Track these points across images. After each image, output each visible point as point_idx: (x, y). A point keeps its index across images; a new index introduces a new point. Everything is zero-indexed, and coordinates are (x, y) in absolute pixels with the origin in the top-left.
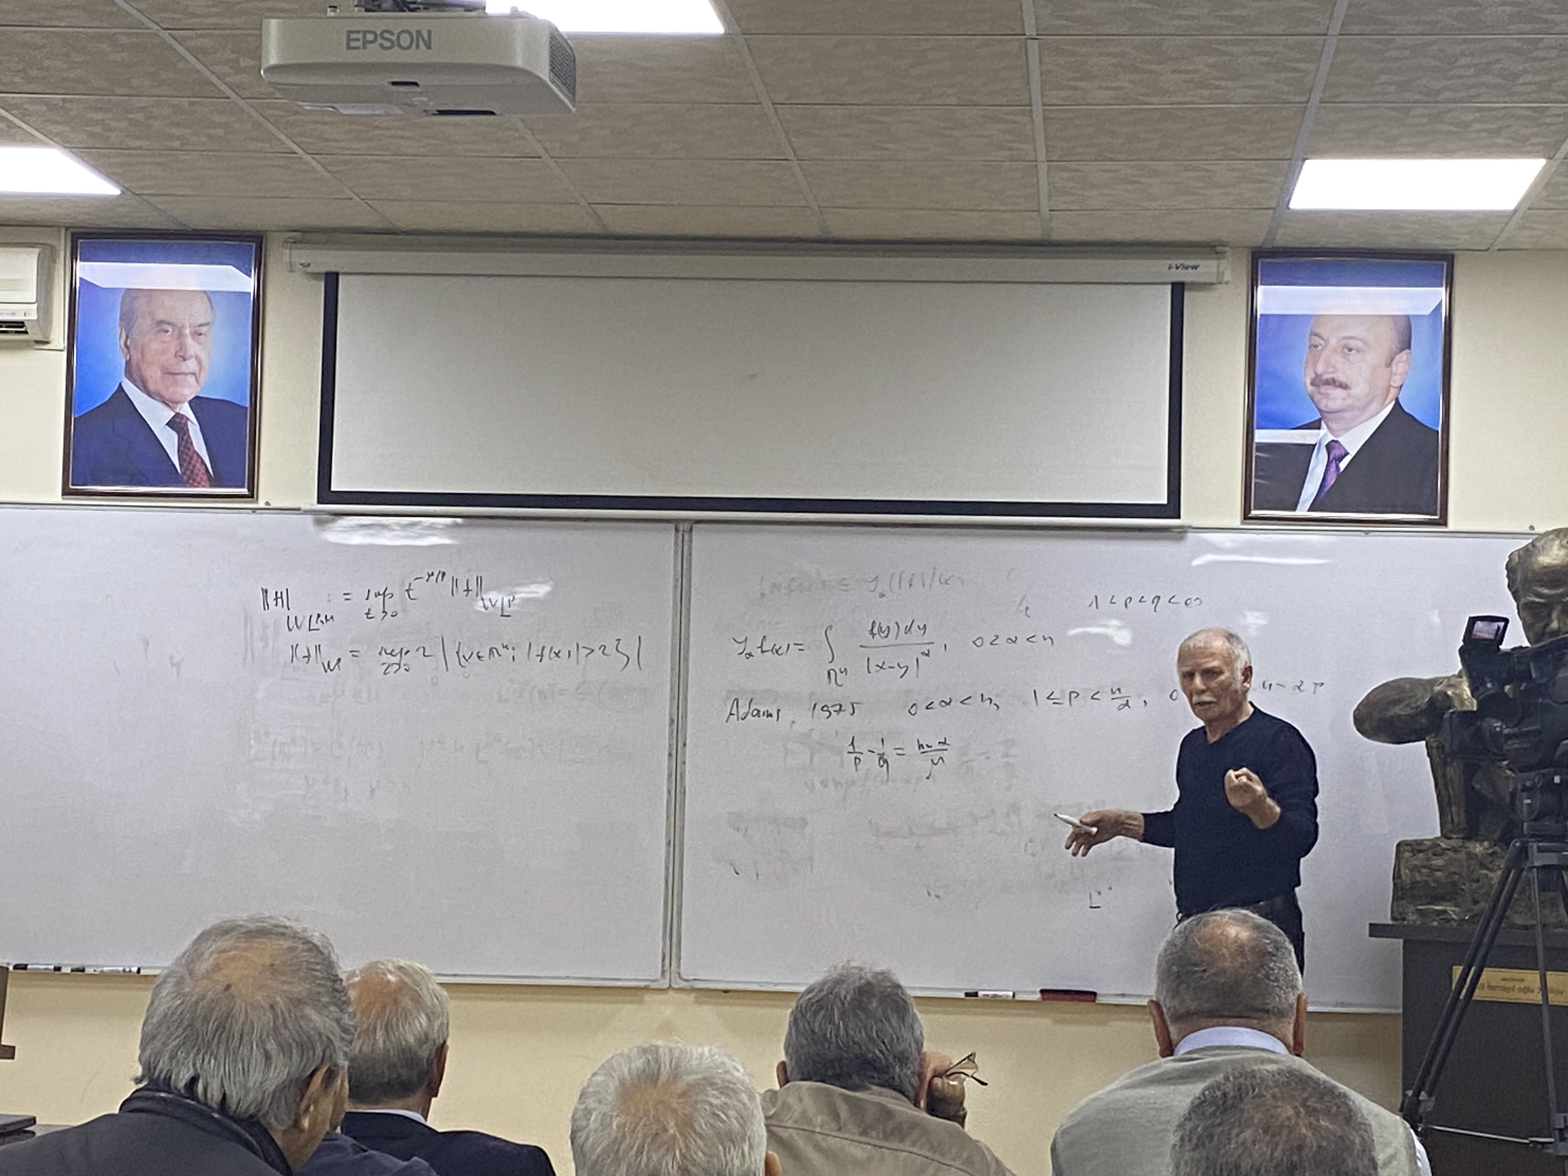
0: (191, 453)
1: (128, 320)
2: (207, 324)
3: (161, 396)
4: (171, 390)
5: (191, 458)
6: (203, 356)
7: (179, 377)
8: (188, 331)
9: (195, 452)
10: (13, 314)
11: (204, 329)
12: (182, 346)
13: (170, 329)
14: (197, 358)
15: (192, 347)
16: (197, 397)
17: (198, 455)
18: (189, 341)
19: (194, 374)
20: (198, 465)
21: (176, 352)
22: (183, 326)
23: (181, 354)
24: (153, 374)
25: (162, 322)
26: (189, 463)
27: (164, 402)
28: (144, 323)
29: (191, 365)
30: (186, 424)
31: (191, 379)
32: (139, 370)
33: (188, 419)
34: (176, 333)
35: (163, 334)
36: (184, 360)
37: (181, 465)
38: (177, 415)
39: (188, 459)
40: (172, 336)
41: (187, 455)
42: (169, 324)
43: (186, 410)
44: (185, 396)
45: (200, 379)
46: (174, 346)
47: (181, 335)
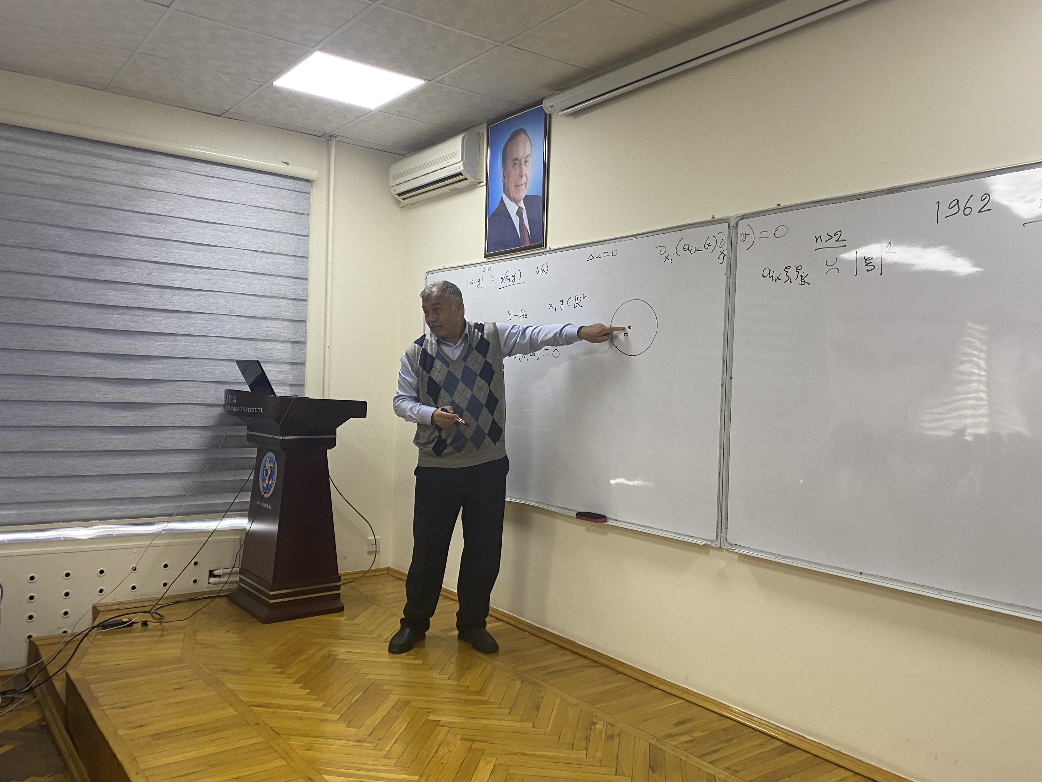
0: (523, 227)
1: (504, 162)
2: (529, 155)
3: (514, 200)
4: (517, 195)
5: (524, 229)
6: (527, 173)
7: (520, 187)
8: (523, 161)
9: (525, 226)
11: (528, 159)
12: (521, 171)
13: (517, 163)
14: (526, 175)
15: (524, 169)
16: (526, 196)
17: (526, 228)
18: (524, 167)
19: (524, 184)
20: (526, 233)
21: (519, 175)
23: (520, 175)
24: (512, 187)
25: (514, 160)
26: (523, 232)
27: (515, 202)
28: (510, 162)
29: (524, 179)
30: (522, 212)
31: (524, 186)
32: (508, 187)
33: (523, 209)
34: (519, 164)
35: (515, 166)
36: (522, 177)
37: (520, 234)
38: (519, 207)
39: (523, 230)
40: (518, 165)
41: (522, 228)
42: (517, 159)
43: (522, 204)
44: (522, 196)
45: (527, 186)
46: (518, 172)
47: (521, 165)
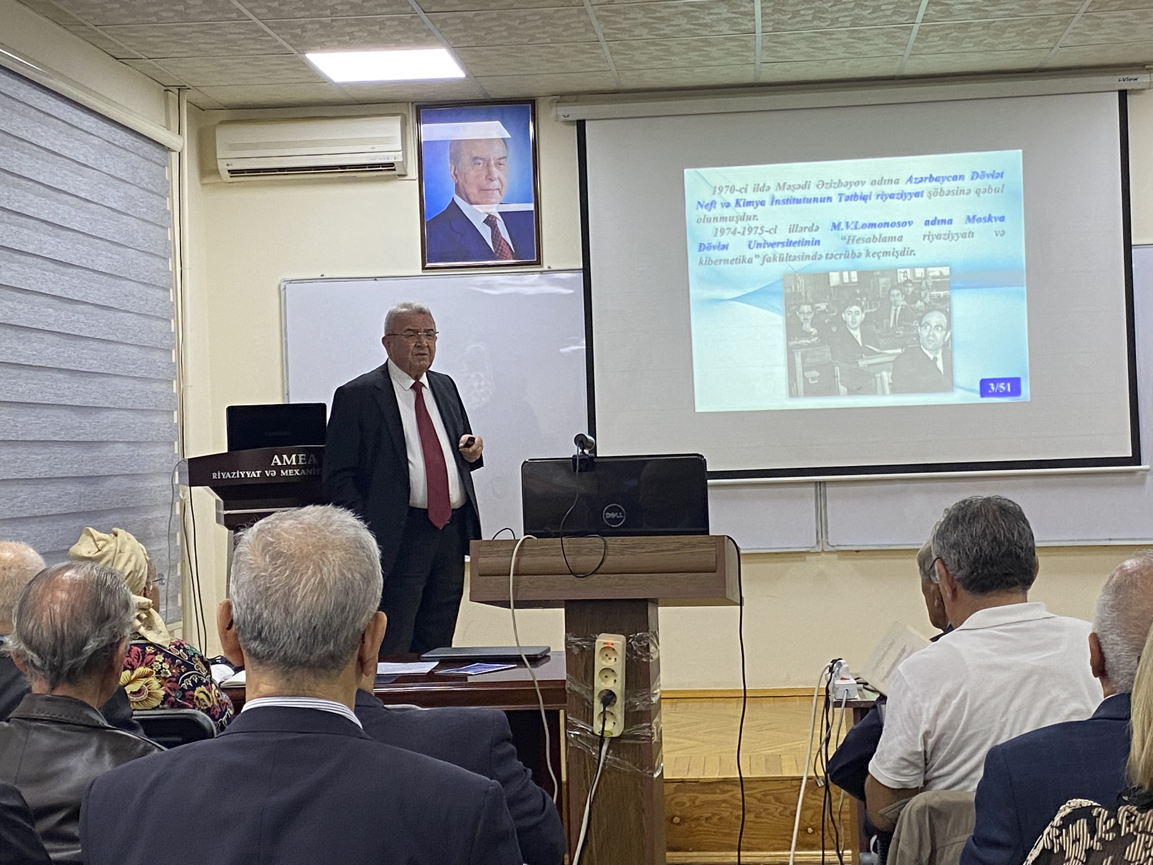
0: (499, 239)
1: (455, 158)
2: (504, 157)
4: (484, 200)
5: (500, 242)
6: (503, 178)
7: (489, 192)
8: (492, 163)
9: (502, 238)
10: (388, 159)
11: (502, 161)
12: (489, 173)
13: (482, 162)
14: (499, 179)
15: (496, 172)
17: (504, 241)
18: (494, 169)
19: (498, 189)
20: (504, 245)
21: (487, 177)
22: (489, 161)
23: (489, 177)
24: (472, 190)
25: (476, 158)
26: (499, 245)
28: (466, 160)
29: (496, 184)
30: (495, 223)
31: (497, 193)
32: (463, 189)
33: (497, 220)
34: (485, 164)
35: (477, 166)
36: (492, 181)
37: (494, 247)
38: (490, 216)
39: (498, 243)
40: (483, 166)
41: (497, 240)
42: (481, 159)
43: (495, 213)
45: (503, 193)
46: (484, 173)
47: (488, 166)
